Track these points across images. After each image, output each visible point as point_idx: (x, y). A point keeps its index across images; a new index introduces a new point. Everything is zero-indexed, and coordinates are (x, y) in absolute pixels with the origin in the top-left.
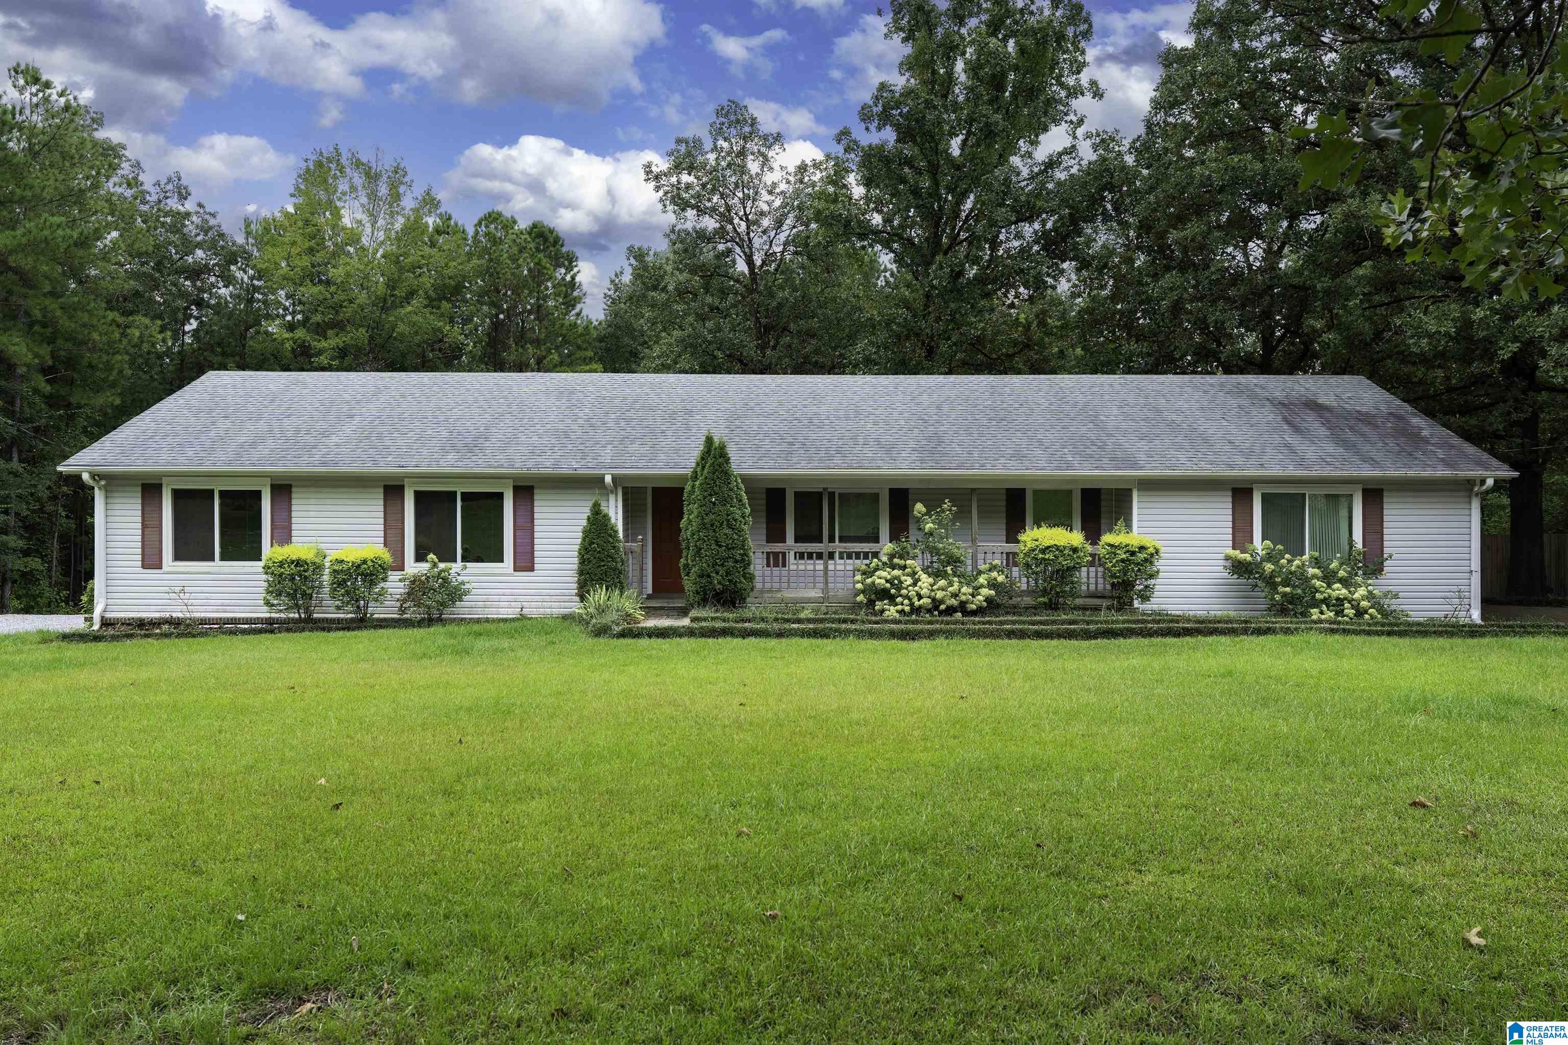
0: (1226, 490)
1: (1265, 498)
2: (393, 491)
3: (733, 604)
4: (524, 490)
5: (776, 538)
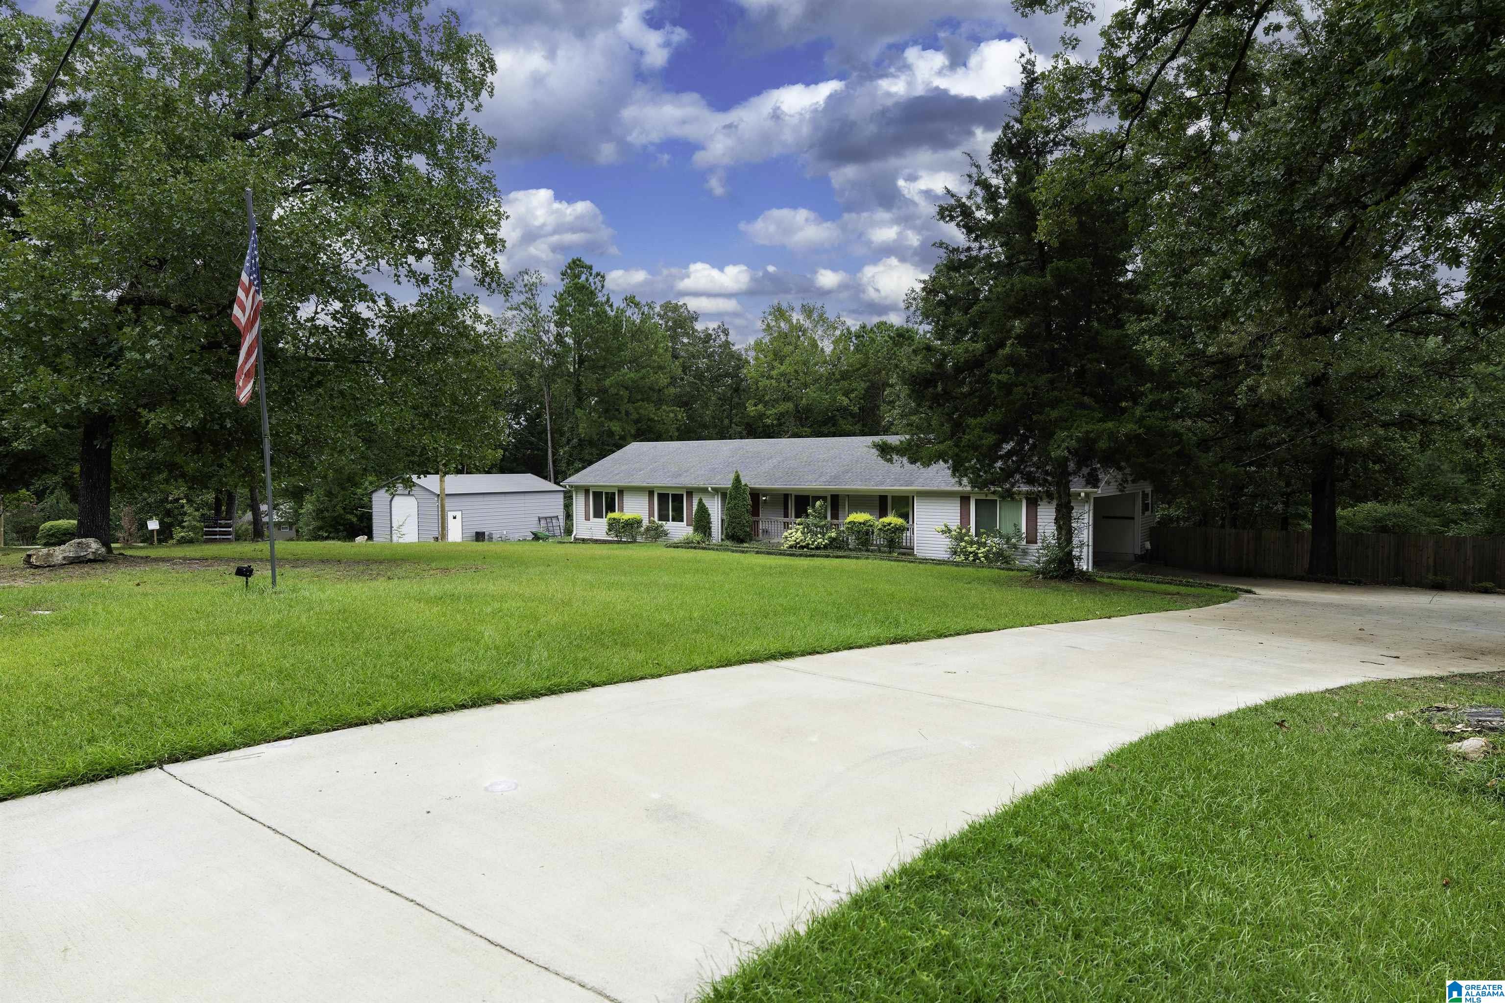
0: (957, 498)
1: (977, 501)
2: (651, 493)
3: (742, 541)
4: (690, 493)
5: (786, 516)
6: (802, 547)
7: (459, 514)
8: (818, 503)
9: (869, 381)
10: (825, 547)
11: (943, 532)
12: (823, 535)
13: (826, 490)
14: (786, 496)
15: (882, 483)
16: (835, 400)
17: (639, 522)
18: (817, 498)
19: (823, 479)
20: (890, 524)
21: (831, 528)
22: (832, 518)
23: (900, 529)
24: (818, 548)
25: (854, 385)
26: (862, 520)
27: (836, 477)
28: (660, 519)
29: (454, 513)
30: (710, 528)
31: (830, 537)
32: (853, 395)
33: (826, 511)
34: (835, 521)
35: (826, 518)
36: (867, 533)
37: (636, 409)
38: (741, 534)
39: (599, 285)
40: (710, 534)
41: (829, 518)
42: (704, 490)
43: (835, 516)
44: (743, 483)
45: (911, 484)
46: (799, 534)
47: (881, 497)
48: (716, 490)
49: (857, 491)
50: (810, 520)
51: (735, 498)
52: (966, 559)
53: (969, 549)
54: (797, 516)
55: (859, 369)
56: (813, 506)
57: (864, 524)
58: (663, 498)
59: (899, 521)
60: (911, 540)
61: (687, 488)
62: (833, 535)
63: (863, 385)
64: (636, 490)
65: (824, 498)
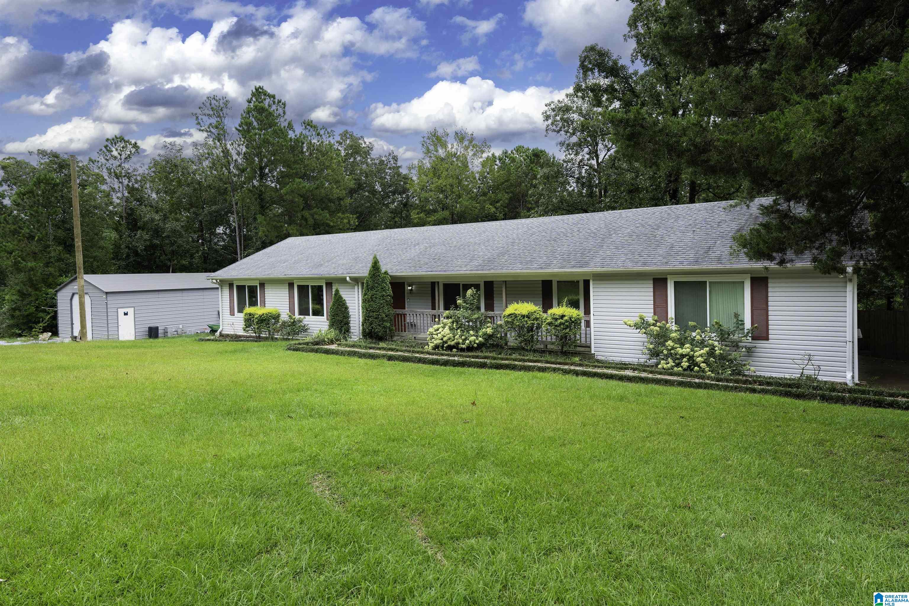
0: (649, 279)
1: (677, 284)
2: (291, 285)
3: (381, 339)
4: (329, 284)
5: (434, 308)
6: (450, 348)
7: (131, 311)
8: (469, 292)
9: (512, 192)
10: (480, 346)
11: (637, 326)
12: (476, 329)
13: (480, 276)
14: (433, 285)
15: (548, 265)
16: (483, 208)
17: (277, 317)
18: (467, 287)
19: (476, 263)
20: (562, 317)
21: (485, 322)
22: (487, 309)
23: (574, 323)
24: (470, 349)
25: (500, 196)
26: (525, 312)
27: (490, 261)
28: (300, 314)
29: (126, 310)
30: (348, 323)
31: (485, 334)
32: (498, 204)
33: (479, 300)
34: (491, 313)
35: (479, 308)
36: (530, 329)
37: (312, 215)
38: (379, 330)
39: (280, 111)
40: (348, 330)
41: (483, 310)
42: (342, 281)
43: (490, 307)
44: (383, 271)
45: (587, 264)
46: (447, 330)
47: (543, 281)
48: (356, 281)
49: (518, 275)
50: (460, 313)
51: (372, 288)
52: (678, 365)
53: (680, 351)
54: (446, 308)
55: (503, 183)
56: (464, 296)
57: (528, 317)
58: (303, 290)
59: (570, 312)
60: (588, 335)
61: (326, 279)
62: (489, 331)
63: (506, 196)
64: (276, 282)
65: (477, 287)
